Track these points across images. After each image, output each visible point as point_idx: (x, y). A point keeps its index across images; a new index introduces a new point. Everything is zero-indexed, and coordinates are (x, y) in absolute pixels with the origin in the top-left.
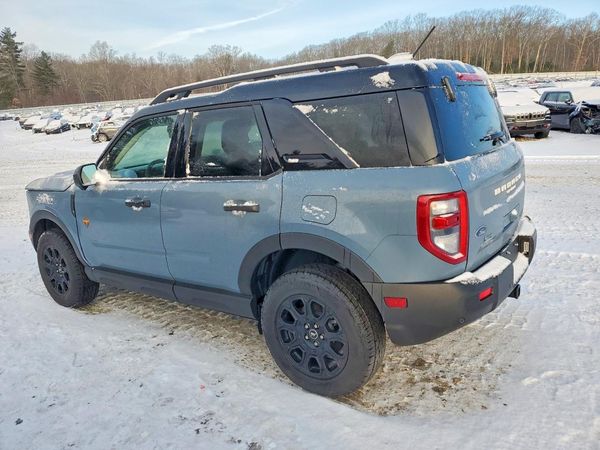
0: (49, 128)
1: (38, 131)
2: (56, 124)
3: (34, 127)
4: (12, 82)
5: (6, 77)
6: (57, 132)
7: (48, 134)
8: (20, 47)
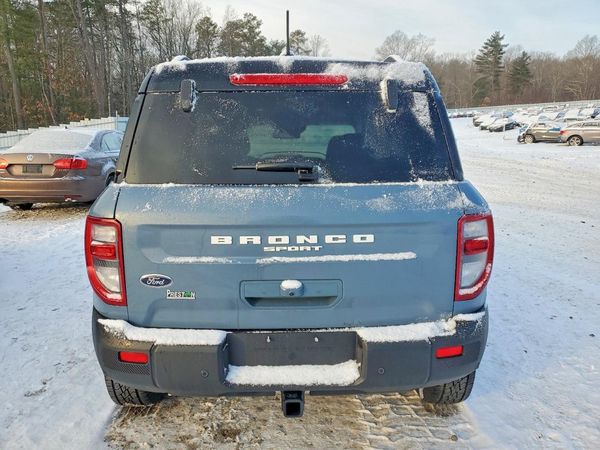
0: (494, 126)
1: (483, 128)
2: (503, 122)
3: (482, 124)
4: (488, 83)
5: (484, 78)
6: (500, 130)
7: (491, 131)
8: (504, 49)
